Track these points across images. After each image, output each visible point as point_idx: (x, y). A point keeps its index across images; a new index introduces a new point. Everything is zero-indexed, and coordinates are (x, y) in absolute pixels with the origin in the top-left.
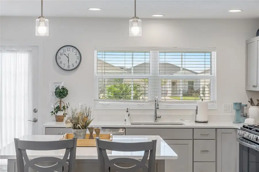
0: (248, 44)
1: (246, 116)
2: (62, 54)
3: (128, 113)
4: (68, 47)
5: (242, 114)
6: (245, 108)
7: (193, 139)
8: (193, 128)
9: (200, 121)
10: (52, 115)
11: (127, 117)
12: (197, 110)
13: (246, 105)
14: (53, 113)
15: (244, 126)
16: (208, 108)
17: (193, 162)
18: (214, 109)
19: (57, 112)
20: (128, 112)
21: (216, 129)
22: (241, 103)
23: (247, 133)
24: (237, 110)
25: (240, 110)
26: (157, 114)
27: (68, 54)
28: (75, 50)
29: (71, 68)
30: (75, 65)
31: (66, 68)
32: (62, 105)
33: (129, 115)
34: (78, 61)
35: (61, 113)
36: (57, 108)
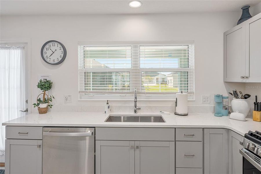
2: (48, 49)
3: (108, 105)
4: (53, 43)
7: (175, 141)
8: (175, 128)
9: (180, 114)
10: (35, 107)
11: (106, 109)
12: (176, 102)
14: (35, 106)
16: (188, 100)
17: (175, 167)
18: (192, 100)
19: (38, 104)
20: (108, 103)
21: (203, 129)
26: (137, 105)
27: (53, 49)
28: (59, 46)
29: (56, 62)
30: (60, 59)
31: (51, 62)
32: (46, 97)
33: (109, 107)
34: (62, 55)
35: (43, 106)
36: (39, 100)
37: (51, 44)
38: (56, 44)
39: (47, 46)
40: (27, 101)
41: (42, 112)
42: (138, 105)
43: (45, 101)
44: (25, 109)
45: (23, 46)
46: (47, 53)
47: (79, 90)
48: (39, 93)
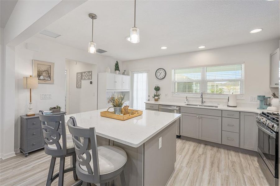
0: (271, 56)
1: (270, 105)
5: (266, 103)
6: (268, 99)
7: (222, 117)
8: (222, 110)
9: (231, 106)
11: (186, 101)
12: (228, 99)
13: (270, 98)
14: (153, 98)
15: (263, 113)
17: (222, 130)
19: (155, 97)
20: (186, 98)
21: (240, 112)
22: (265, 96)
23: (265, 119)
24: (261, 101)
25: (264, 101)
27: (160, 72)
28: (163, 70)
29: (162, 78)
30: (163, 77)
31: (160, 78)
32: (157, 94)
33: (187, 100)
34: (164, 75)
35: (156, 98)
36: (155, 95)
37: (159, 70)
38: (162, 70)
39: (158, 71)
40: (149, 96)
41: (156, 100)
42: (204, 100)
43: (157, 96)
44: (148, 100)
45: (148, 71)
46: (158, 74)
47: (172, 91)
48: (154, 92)
